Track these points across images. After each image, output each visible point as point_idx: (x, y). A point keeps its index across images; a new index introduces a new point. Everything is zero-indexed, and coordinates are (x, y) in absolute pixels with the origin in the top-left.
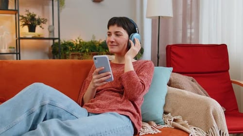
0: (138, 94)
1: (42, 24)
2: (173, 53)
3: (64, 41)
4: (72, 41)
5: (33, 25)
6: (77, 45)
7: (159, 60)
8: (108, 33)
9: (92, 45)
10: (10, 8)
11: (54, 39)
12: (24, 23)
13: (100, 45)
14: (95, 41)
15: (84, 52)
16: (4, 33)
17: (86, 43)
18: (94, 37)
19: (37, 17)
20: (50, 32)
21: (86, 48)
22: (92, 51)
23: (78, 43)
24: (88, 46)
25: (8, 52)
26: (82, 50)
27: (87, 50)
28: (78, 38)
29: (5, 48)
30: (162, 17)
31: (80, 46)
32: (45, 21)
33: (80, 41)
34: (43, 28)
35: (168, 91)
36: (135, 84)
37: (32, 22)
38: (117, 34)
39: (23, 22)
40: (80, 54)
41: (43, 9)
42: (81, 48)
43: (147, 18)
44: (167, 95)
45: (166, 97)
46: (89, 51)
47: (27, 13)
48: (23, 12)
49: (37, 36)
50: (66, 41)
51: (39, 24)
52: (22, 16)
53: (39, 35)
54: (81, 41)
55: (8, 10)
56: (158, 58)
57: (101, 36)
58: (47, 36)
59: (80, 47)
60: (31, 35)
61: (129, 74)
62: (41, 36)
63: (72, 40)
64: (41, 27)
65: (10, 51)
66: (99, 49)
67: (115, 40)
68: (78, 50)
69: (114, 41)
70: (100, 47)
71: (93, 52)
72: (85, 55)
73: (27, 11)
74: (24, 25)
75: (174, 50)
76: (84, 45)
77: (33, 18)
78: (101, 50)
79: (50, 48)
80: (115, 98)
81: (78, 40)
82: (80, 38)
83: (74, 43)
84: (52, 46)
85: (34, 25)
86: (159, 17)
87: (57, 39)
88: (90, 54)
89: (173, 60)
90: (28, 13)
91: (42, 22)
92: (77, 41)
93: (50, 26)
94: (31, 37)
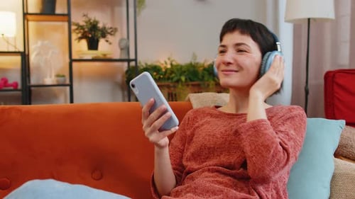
0: (273, 170)
1: (109, 36)
2: (340, 86)
3: (146, 64)
4: (158, 64)
5: (94, 39)
6: (167, 70)
7: (309, 96)
8: (222, 49)
9: (192, 69)
10: (58, 11)
11: (129, 61)
12: (80, 35)
13: (205, 69)
14: (197, 63)
15: (178, 81)
16: (50, 52)
17: (182, 67)
18: (195, 56)
19: (100, 25)
20: (122, 49)
21: (181, 75)
22: (191, 80)
23: (169, 66)
24: (185, 72)
25: (55, 83)
26: (175, 79)
27: (183, 78)
28: (169, 59)
29: (51, 77)
30: (315, 19)
31: (172, 72)
32: (114, 31)
33: (171, 64)
34: (110, 44)
35: (335, 169)
36: (267, 148)
37: (93, 33)
38: (240, 49)
39: (78, 33)
40: (171, 85)
41: (113, 11)
42: (173, 75)
43: (287, 21)
44: (334, 177)
45: (331, 182)
46: (186, 79)
47: (84, 19)
48: (78, 18)
49: (101, 56)
50: (149, 63)
51: (104, 36)
52: (77, 25)
53: (105, 55)
54: (174, 63)
55: (54, 14)
56: (307, 92)
57: (207, 55)
58: (117, 57)
59: (171, 74)
60: (91, 54)
61: (256, 126)
62: (108, 56)
63: (158, 61)
64: (107, 41)
65: (57, 81)
66: (203, 77)
67: (235, 60)
68: (168, 79)
69: (232, 61)
70: (206, 72)
71: (194, 81)
72: (180, 86)
73: (84, 15)
74: (80, 38)
75: (340, 81)
76: (178, 70)
77: (94, 27)
78: (206, 79)
79: (123, 76)
80: (226, 189)
81: (169, 62)
82: (172, 59)
83: (162, 67)
84: (127, 72)
85: (96, 38)
86: (309, 19)
87: (133, 60)
88: (188, 85)
89: (338, 99)
90: (87, 19)
91: (109, 33)
92: (166, 63)
93: (121, 40)
94: (90, 57)
